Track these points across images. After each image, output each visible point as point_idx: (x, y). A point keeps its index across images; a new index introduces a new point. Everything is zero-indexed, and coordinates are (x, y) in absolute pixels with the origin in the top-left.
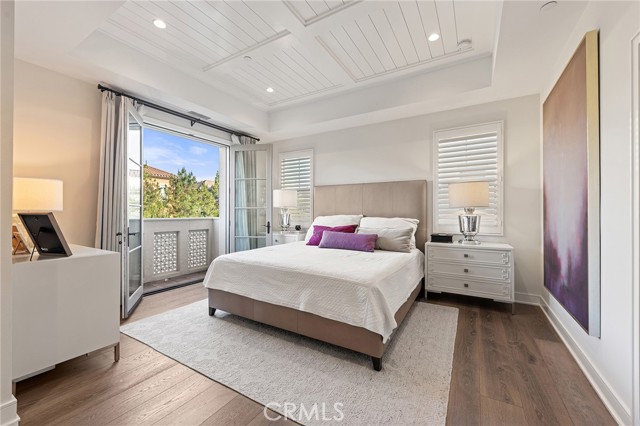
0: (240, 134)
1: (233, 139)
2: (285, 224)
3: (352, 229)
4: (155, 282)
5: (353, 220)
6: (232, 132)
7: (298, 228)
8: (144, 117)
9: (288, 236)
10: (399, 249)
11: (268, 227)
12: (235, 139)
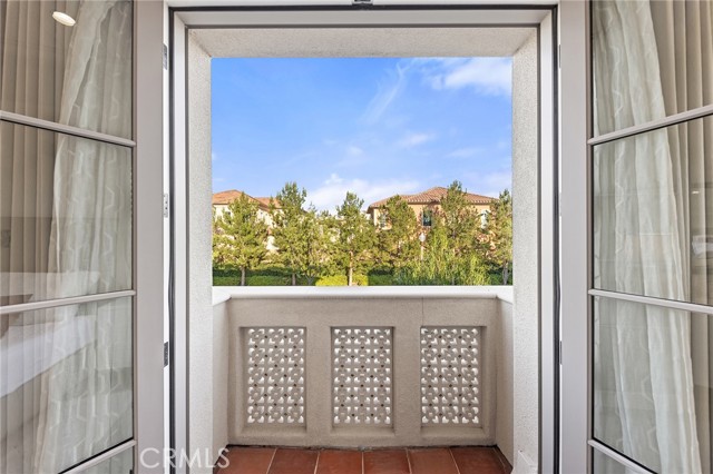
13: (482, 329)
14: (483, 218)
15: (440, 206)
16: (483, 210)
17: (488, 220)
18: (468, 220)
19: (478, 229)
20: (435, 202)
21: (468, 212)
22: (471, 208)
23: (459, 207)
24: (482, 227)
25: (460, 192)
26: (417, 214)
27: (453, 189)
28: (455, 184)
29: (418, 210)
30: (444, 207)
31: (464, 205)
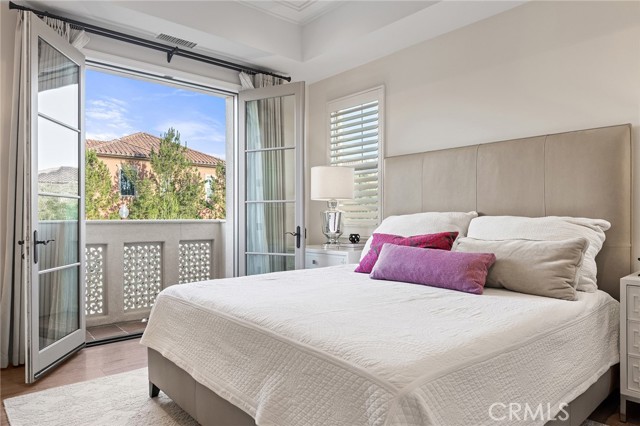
0: (253, 71)
1: (243, 81)
2: (332, 231)
3: (445, 241)
4: (124, 324)
5: (453, 222)
6: (239, 68)
7: (354, 239)
8: (84, 51)
9: (335, 253)
10: (545, 290)
11: (298, 235)
12: (246, 80)
13: (211, 241)
14: (207, 186)
15: (148, 164)
16: (207, 174)
17: (213, 189)
18: (188, 188)
19: (201, 202)
20: (140, 157)
21: (188, 175)
22: (193, 171)
23: (176, 168)
24: (206, 198)
25: (178, 146)
26: (112, 173)
27: (168, 140)
28: (171, 134)
29: (113, 167)
30: (155, 166)
31: (182, 165)
